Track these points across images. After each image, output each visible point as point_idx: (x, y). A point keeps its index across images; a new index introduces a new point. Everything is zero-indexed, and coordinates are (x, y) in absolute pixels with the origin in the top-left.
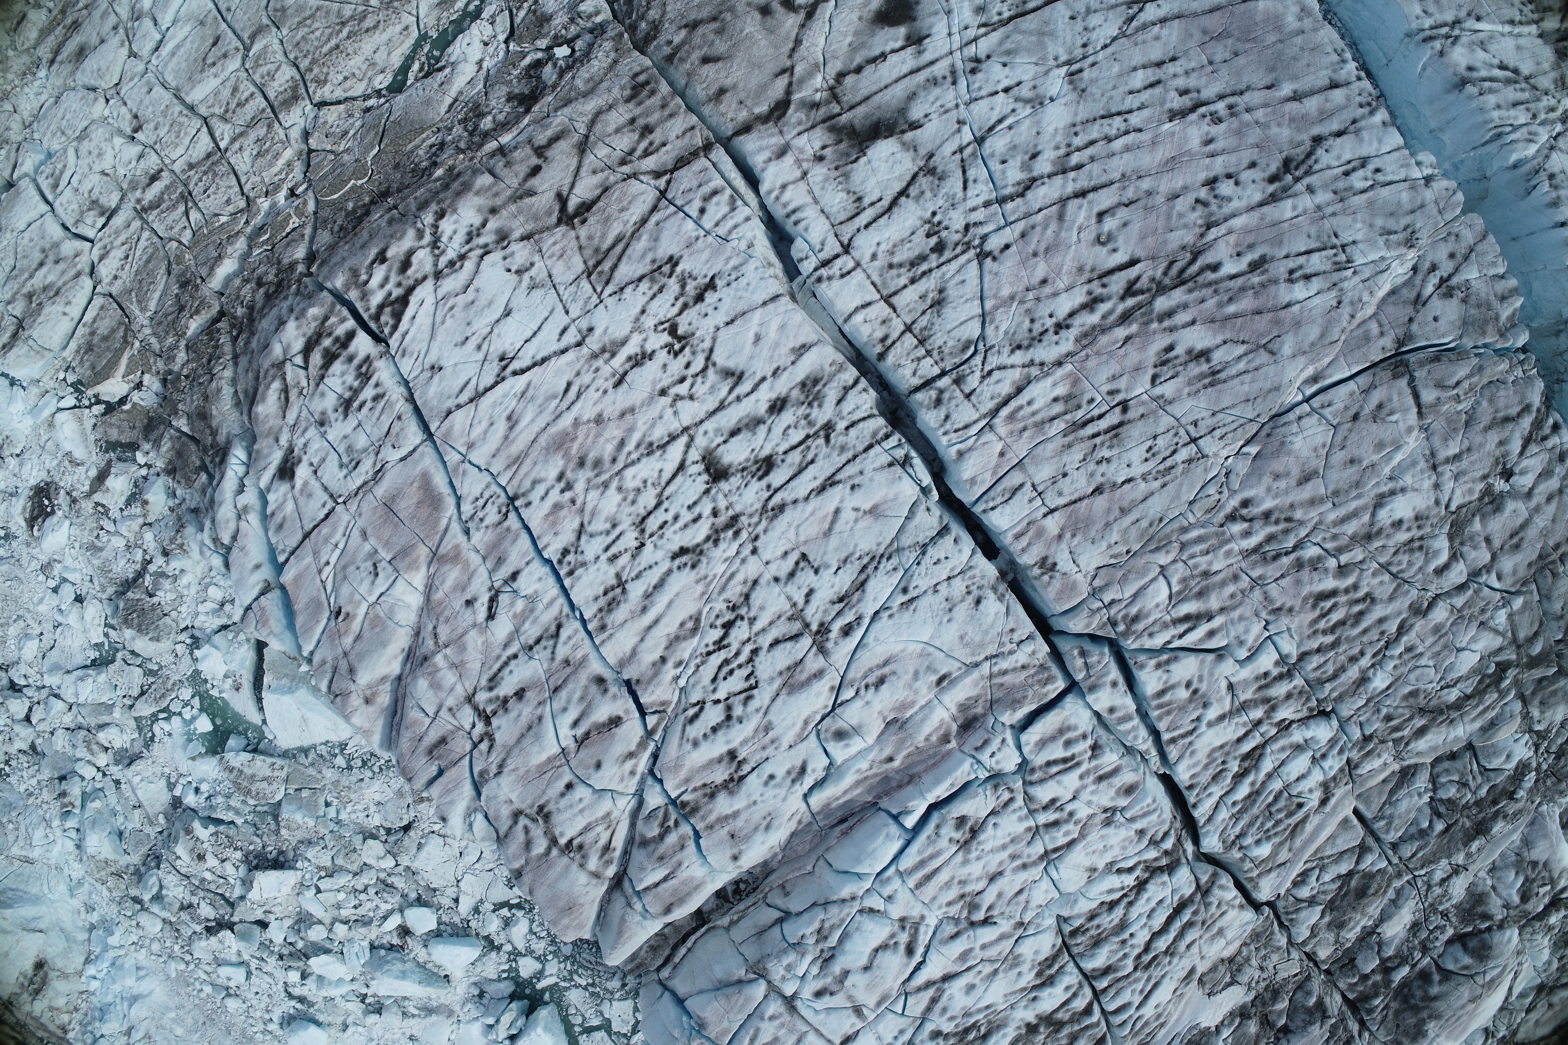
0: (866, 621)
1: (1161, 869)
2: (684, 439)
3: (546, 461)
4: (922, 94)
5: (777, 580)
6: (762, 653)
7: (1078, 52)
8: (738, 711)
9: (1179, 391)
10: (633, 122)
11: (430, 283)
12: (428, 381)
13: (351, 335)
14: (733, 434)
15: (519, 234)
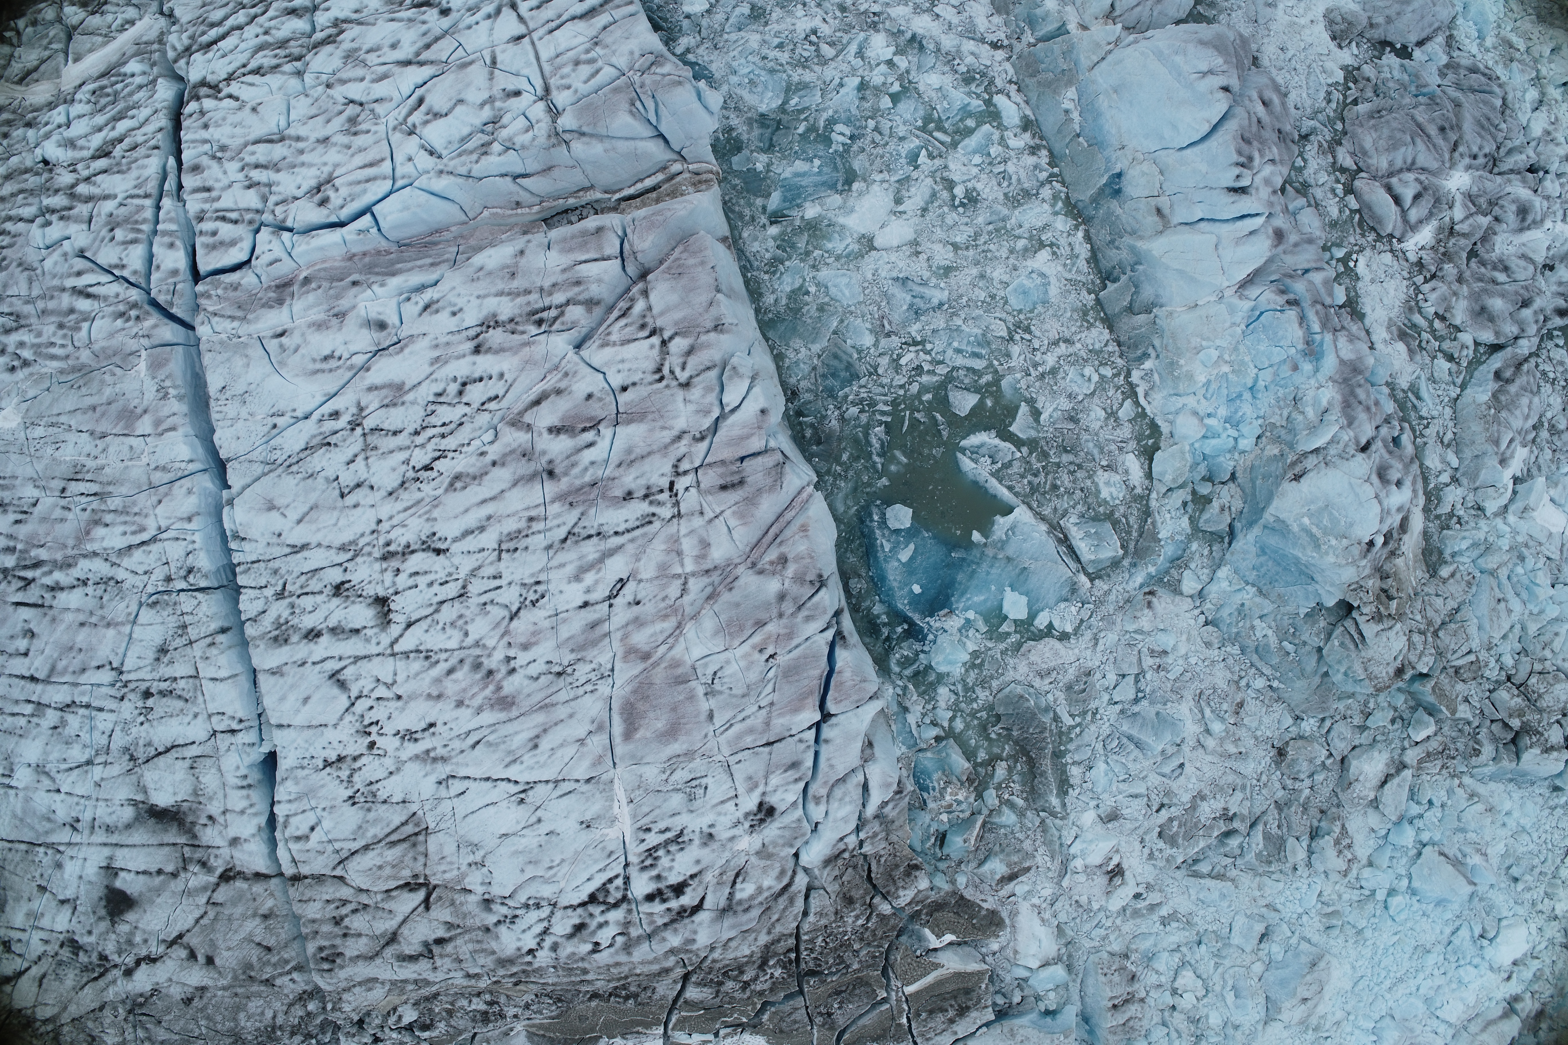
0: (316, 416)
1: (210, 87)
2: (397, 648)
4: (120, 826)
5: (372, 487)
6: (412, 430)
8: (453, 388)
9: (22, 485)
10: (345, 935)
11: (564, 901)
12: (598, 817)
13: (650, 898)
14: (357, 631)
15: (472, 898)
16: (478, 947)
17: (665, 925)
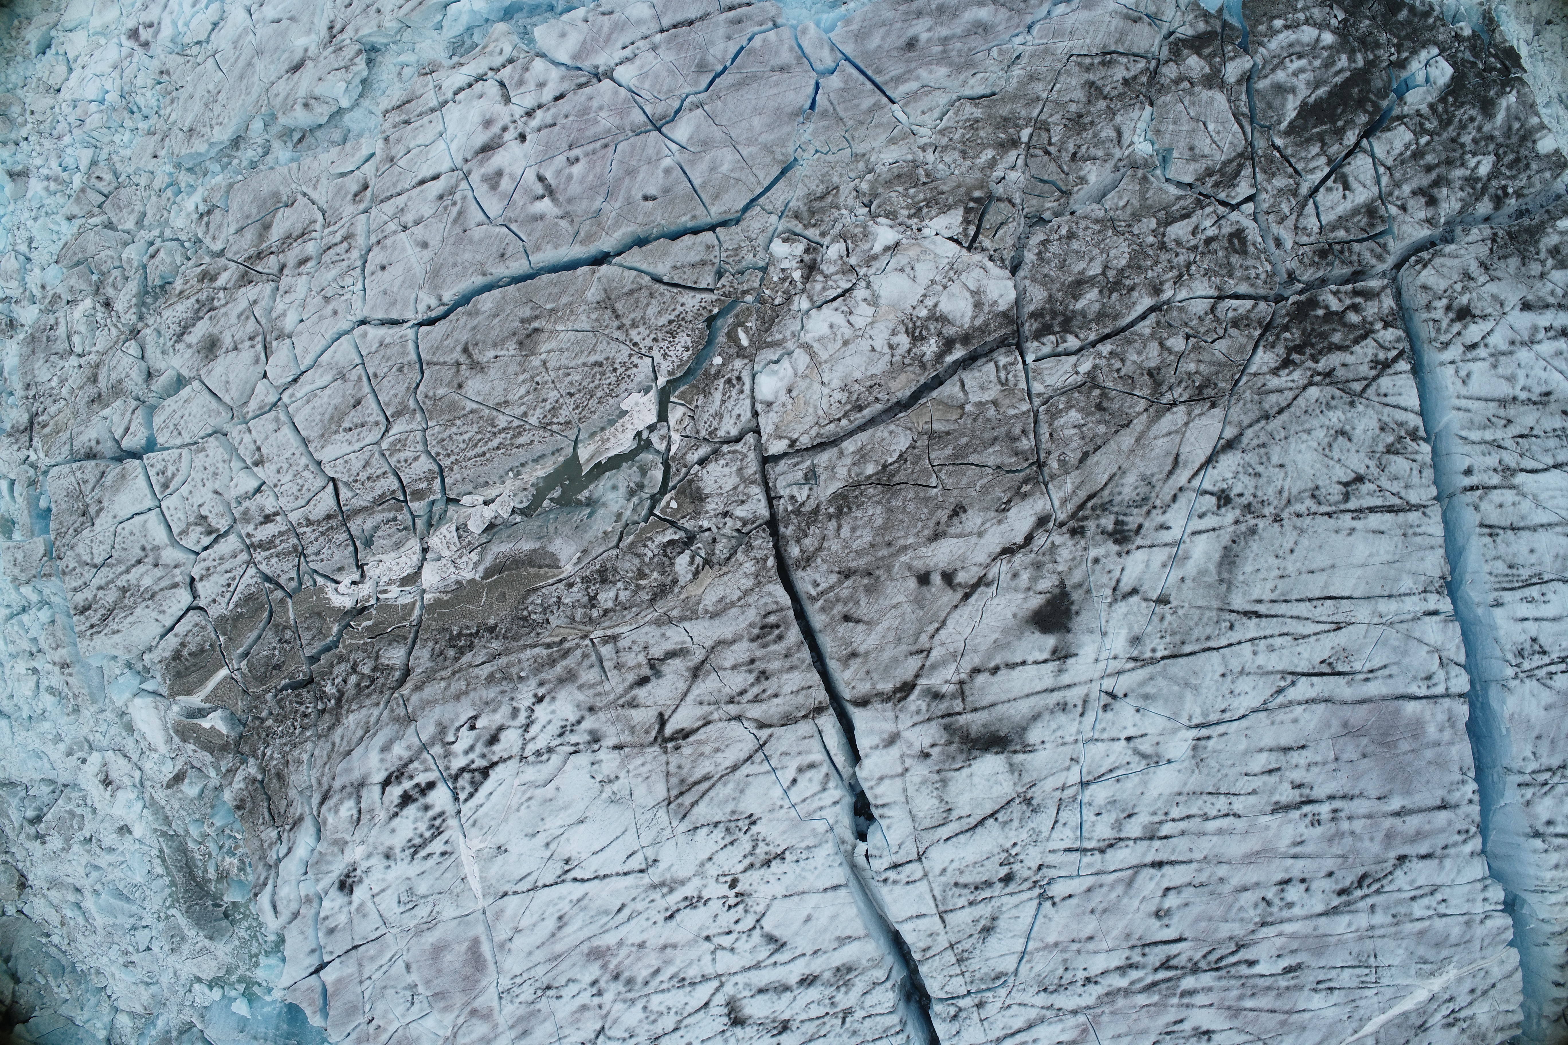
2: (715, 983)
3: (584, 966)
4: (1047, 717)
7: (1214, 717)
10: (752, 661)
11: (512, 764)
12: (492, 858)
13: (431, 785)
14: (761, 991)
15: (610, 741)
16: (599, 689)
17: (411, 761)
